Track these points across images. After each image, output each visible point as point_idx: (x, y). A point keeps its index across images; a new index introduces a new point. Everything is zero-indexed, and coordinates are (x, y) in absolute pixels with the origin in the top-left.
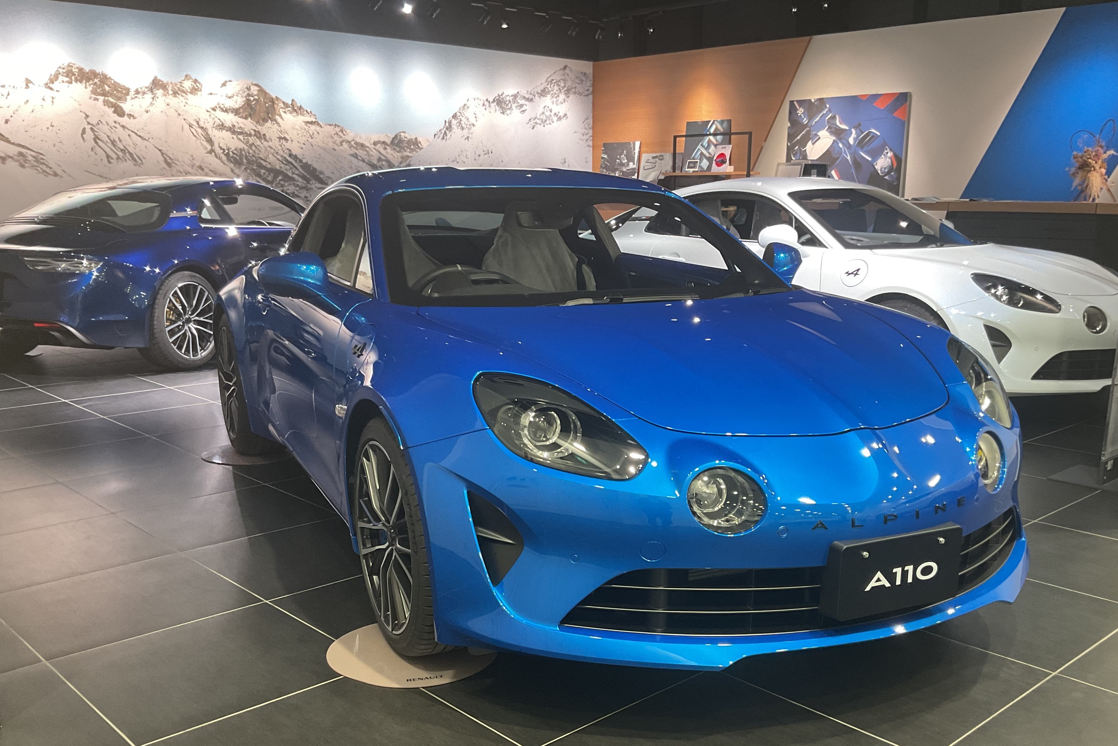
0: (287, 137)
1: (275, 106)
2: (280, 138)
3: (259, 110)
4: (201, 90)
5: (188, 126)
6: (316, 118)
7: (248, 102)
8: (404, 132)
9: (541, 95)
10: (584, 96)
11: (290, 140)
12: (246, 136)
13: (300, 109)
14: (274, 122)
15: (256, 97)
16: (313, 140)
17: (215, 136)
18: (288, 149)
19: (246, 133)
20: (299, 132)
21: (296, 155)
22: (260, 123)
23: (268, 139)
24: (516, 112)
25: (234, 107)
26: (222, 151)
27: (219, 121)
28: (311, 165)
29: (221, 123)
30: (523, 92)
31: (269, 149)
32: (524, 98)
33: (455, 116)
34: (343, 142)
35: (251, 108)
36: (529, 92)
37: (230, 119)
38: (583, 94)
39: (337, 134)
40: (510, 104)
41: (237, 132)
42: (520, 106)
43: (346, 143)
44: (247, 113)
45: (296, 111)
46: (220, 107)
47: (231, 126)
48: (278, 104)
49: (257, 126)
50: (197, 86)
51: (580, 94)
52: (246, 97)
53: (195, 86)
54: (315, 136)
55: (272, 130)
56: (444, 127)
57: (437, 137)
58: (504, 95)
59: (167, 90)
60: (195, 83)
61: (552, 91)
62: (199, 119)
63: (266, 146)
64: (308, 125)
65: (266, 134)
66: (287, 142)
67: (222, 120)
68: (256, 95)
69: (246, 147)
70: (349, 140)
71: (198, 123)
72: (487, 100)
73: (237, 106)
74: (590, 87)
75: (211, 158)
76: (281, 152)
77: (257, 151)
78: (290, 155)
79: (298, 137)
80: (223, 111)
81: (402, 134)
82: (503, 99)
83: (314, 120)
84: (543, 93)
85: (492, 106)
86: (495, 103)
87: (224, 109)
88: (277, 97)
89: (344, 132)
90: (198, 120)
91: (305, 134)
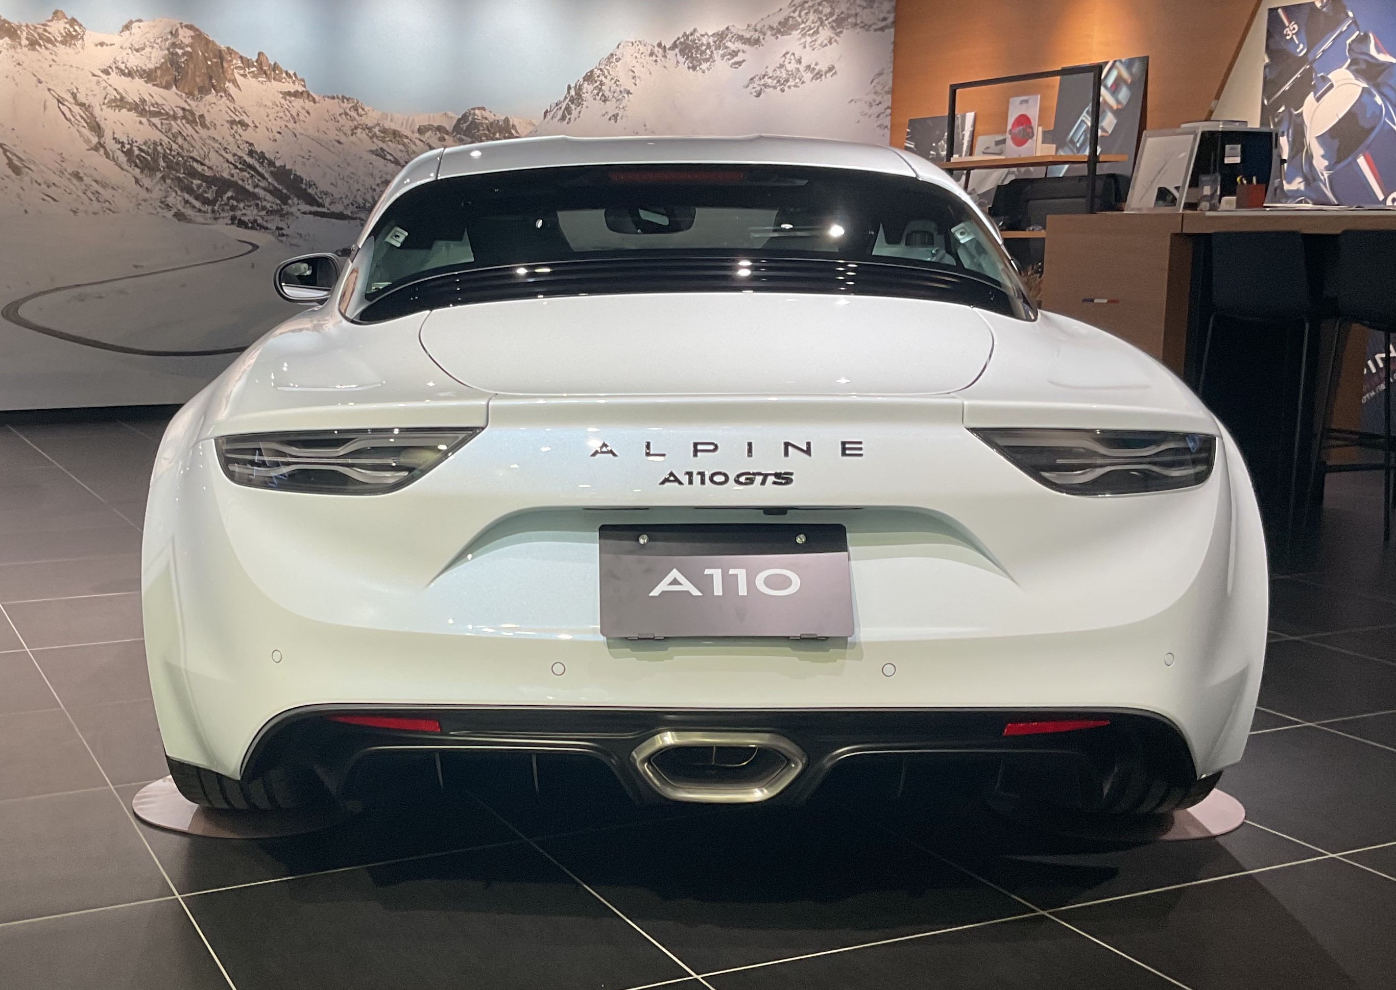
0: (247, 120)
1: (225, 65)
2: (232, 123)
3: (194, 73)
4: (82, 38)
5: (56, 102)
6: (304, 86)
7: (172, 60)
8: (483, 109)
9: (779, 31)
10: (876, 30)
11: (252, 125)
12: (165, 119)
13: (274, 71)
14: (223, 95)
15: (189, 49)
16: (297, 126)
17: (105, 119)
18: (247, 142)
19: (167, 114)
20: (269, 112)
21: (262, 152)
22: (194, 96)
23: (209, 125)
24: (721, 67)
25: (144, 68)
26: (119, 146)
27: (115, 92)
28: (291, 170)
29: (118, 97)
30: (739, 27)
31: (208, 141)
32: (740, 38)
33: (589, 77)
34: (356, 128)
35: (179, 69)
36: (751, 28)
37: (136, 89)
38: (874, 27)
39: (346, 114)
40: (708, 51)
41: (150, 111)
42: (730, 54)
43: (364, 130)
44: (168, 78)
45: (265, 73)
46: (117, 68)
47: (137, 100)
48: (231, 61)
49: (188, 100)
50: (75, 31)
51: (866, 27)
52: (168, 49)
53: (72, 30)
54: (301, 117)
55: (216, 109)
56: (566, 97)
57: (549, 116)
58: (697, 34)
59: (19, 38)
60: (72, 26)
61: (803, 22)
62: (77, 89)
63: (205, 137)
64: (288, 98)
65: (206, 115)
66: (244, 130)
67: (121, 91)
68: (187, 46)
69: (166, 140)
70: (370, 125)
71: (74, 96)
72: (659, 45)
73: (151, 66)
74: (889, 12)
75: (98, 160)
76: (234, 149)
77: (186, 146)
78: (251, 153)
79: (267, 119)
80: (124, 74)
81: (477, 112)
82: (693, 41)
83: (301, 89)
84: (784, 27)
85: (668, 56)
86: (677, 50)
87: (126, 71)
88: (228, 48)
89: (360, 110)
90: (75, 91)
91: (281, 114)
